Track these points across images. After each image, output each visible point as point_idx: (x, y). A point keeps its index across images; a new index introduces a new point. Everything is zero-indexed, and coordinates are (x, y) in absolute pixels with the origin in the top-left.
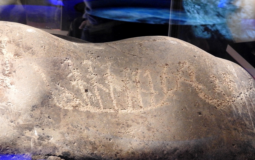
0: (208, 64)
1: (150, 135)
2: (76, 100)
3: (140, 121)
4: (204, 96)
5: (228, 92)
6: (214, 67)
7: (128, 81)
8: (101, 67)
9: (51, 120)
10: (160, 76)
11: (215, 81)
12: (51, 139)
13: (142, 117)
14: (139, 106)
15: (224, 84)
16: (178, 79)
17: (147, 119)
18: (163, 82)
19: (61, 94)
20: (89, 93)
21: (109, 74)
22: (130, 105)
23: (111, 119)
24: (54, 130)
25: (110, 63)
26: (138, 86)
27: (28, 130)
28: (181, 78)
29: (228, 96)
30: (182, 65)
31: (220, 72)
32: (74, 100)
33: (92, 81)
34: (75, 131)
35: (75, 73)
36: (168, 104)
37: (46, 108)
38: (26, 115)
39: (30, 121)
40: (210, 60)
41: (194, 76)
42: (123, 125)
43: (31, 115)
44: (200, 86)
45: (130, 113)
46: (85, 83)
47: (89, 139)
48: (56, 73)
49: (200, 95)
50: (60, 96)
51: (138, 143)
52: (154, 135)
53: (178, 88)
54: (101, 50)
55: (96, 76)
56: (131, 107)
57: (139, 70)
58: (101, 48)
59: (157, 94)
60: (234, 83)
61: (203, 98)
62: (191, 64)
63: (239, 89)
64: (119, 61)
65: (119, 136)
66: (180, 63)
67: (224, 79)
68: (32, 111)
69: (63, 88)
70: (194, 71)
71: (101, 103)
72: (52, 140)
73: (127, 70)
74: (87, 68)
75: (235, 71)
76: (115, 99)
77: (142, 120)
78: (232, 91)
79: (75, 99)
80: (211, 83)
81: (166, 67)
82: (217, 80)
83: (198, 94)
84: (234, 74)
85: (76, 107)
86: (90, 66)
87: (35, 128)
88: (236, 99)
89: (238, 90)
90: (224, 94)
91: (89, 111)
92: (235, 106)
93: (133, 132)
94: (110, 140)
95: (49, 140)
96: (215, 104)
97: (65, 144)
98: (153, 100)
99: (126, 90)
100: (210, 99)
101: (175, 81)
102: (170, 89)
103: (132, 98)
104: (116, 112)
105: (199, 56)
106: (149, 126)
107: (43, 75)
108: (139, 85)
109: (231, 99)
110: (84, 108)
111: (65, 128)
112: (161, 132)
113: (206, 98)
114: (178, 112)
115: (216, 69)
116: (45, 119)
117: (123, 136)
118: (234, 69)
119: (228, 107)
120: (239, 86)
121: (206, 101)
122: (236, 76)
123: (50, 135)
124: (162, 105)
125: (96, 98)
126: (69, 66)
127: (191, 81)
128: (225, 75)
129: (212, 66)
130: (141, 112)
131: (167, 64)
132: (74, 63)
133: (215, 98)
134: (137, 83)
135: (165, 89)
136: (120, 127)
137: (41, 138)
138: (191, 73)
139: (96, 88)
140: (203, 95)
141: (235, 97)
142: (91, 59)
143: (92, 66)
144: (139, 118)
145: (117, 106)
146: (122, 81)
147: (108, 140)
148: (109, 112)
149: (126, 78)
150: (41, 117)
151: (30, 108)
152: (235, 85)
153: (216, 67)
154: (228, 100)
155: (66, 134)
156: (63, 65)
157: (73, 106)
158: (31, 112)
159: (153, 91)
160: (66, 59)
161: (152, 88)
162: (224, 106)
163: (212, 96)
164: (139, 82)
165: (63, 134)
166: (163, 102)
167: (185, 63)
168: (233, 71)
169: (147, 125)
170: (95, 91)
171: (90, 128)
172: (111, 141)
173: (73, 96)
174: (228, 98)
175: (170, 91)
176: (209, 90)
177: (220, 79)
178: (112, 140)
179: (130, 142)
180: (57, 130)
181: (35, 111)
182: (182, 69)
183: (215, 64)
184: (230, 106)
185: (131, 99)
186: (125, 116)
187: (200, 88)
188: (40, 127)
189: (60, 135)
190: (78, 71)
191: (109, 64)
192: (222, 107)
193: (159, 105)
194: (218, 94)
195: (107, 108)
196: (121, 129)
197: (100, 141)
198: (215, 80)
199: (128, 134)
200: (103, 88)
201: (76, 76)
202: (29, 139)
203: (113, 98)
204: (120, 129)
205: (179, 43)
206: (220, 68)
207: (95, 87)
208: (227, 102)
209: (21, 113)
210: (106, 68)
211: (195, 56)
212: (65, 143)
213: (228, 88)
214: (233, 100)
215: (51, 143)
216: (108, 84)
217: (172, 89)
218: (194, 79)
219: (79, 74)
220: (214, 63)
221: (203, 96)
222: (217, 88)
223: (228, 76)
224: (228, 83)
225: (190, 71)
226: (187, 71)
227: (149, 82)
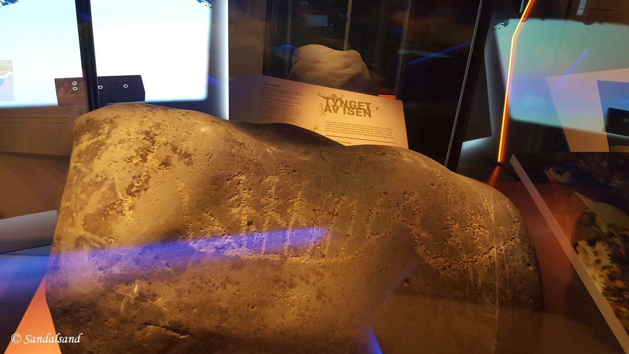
0: (451, 197)
1: (317, 307)
2: (226, 238)
3: (313, 279)
4: (425, 251)
5: (469, 244)
6: (460, 203)
7: (322, 212)
8: (292, 187)
9: (169, 269)
10: (370, 210)
11: (454, 226)
12: (159, 299)
13: (317, 273)
14: (321, 253)
15: (467, 231)
16: (394, 218)
17: (323, 278)
18: (371, 219)
19: (206, 227)
20: (253, 228)
21: (299, 198)
22: (309, 251)
23: (268, 272)
24: (168, 285)
25: (307, 182)
26: (333, 221)
27: (124, 284)
28: (398, 217)
29: (467, 253)
30: (407, 196)
31: (467, 211)
32: (224, 237)
33: (266, 208)
34: (202, 288)
35: (244, 194)
36: (363, 258)
37: (168, 249)
38: (128, 260)
39: (132, 269)
40: (456, 191)
41: (419, 216)
42: (285, 282)
43: (138, 260)
44: (424, 234)
45: (304, 264)
46: (253, 212)
47: (221, 303)
48: (210, 195)
49: (419, 249)
50: (202, 231)
51: (295, 317)
52: (322, 309)
53: (388, 233)
54: (305, 161)
55: (277, 201)
56: (309, 253)
57: (344, 196)
58: (306, 159)
59: (355, 237)
60: (484, 230)
61: (422, 254)
62: (422, 196)
63: (491, 239)
64: (322, 180)
65: (271, 302)
66: (405, 193)
67: (469, 223)
68: (141, 254)
69: (212, 219)
70: (422, 208)
71: (265, 244)
72: (159, 301)
73: (329, 194)
74: (267, 188)
75: (494, 209)
76: (290, 238)
77: (316, 277)
78: (478, 243)
79: (226, 236)
80: (445, 229)
81: (383, 196)
82: (457, 225)
83: (416, 247)
84: (491, 215)
85: (221, 249)
86: (274, 186)
87: (137, 281)
88: (480, 257)
89: (488, 242)
90: (461, 249)
91: (240, 257)
92: (475, 271)
93: (294, 297)
94: (253, 307)
95: (153, 301)
96: (439, 266)
97: (178, 309)
98: (344, 247)
99: (313, 226)
100: (433, 256)
101: (388, 221)
102: (375, 233)
103: (317, 239)
104: (283, 259)
105: (440, 185)
106: (322, 290)
107: (186, 198)
108: (335, 219)
109: (470, 257)
110: (235, 250)
111: (189, 282)
112: (335, 306)
113: (427, 254)
114: (373, 274)
115: (462, 206)
116: (160, 268)
117: (276, 302)
118: (492, 207)
119: (461, 272)
120: (492, 235)
121: (425, 261)
122: (493, 219)
123: (157, 293)
124: (353, 258)
125: (261, 235)
126: (239, 184)
127: (412, 224)
128: (473, 217)
129: (455, 201)
130: (320, 263)
131: (386, 193)
132: (248, 181)
133: (442, 256)
134: (334, 215)
135: (368, 231)
136: (277, 286)
137: (142, 297)
138: (417, 211)
139: (268, 219)
140: (424, 249)
141: (479, 254)
142: (281, 174)
143: (276, 186)
144: (314, 274)
145: (289, 250)
146: (314, 210)
147: (250, 307)
148: (271, 259)
149: (322, 207)
150: (153, 264)
151: (138, 250)
152: (486, 233)
153: (463, 203)
154: (464, 259)
155: (187, 292)
156: (229, 182)
157: (216, 247)
158: (139, 256)
159: (350, 232)
160: (240, 173)
161: (351, 227)
162: (454, 270)
163: (437, 252)
164: (337, 215)
165: (180, 292)
166: (357, 252)
167: (413, 194)
168: (491, 209)
169: (319, 288)
170: (264, 225)
171: (229, 286)
172: (254, 309)
173: (225, 231)
174: (465, 256)
175: (374, 236)
176: (436, 241)
177: (463, 223)
178: (256, 308)
179: (283, 314)
180: (173, 286)
181: (147, 254)
182: (406, 202)
183: (463, 197)
184: (465, 270)
185: (315, 240)
186: (293, 269)
187: (422, 236)
188: (146, 279)
189: (174, 295)
190: (251, 192)
191: (305, 183)
192: (449, 273)
193: (350, 257)
194: (451, 248)
195: (271, 253)
196: (278, 290)
197: (235, 308)
198: (452, 224)
199: (285, 299)
200: (279, 220)
201: (244, 199)
202: (120, 297)
203: (288, 237)
204: (276, 290)
205: (417, 162)
206: (469, 204)
207: (267, 217)
208: (462, 263)
209: (122, 256)
210: (299, 189)
211: (433, 185)
212: (178, 307)
213: (472, 238)
214: (474, 260)
215: (155, 306)
216: (290, 213)
217: (378, 234)
218: (418, 221)
219: (250, 196)
220: (461, 197)
221: (423, 251)
222: (453, 239)
223: (478, 218)
224: (475, 229)
225: (417, 208)
226: (411, 207)
227: (351, 217)
